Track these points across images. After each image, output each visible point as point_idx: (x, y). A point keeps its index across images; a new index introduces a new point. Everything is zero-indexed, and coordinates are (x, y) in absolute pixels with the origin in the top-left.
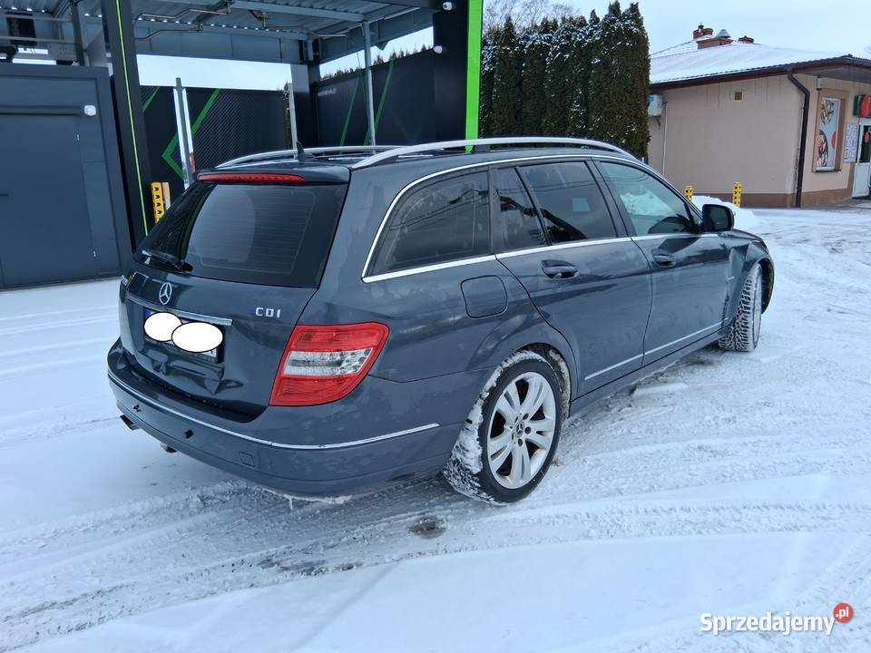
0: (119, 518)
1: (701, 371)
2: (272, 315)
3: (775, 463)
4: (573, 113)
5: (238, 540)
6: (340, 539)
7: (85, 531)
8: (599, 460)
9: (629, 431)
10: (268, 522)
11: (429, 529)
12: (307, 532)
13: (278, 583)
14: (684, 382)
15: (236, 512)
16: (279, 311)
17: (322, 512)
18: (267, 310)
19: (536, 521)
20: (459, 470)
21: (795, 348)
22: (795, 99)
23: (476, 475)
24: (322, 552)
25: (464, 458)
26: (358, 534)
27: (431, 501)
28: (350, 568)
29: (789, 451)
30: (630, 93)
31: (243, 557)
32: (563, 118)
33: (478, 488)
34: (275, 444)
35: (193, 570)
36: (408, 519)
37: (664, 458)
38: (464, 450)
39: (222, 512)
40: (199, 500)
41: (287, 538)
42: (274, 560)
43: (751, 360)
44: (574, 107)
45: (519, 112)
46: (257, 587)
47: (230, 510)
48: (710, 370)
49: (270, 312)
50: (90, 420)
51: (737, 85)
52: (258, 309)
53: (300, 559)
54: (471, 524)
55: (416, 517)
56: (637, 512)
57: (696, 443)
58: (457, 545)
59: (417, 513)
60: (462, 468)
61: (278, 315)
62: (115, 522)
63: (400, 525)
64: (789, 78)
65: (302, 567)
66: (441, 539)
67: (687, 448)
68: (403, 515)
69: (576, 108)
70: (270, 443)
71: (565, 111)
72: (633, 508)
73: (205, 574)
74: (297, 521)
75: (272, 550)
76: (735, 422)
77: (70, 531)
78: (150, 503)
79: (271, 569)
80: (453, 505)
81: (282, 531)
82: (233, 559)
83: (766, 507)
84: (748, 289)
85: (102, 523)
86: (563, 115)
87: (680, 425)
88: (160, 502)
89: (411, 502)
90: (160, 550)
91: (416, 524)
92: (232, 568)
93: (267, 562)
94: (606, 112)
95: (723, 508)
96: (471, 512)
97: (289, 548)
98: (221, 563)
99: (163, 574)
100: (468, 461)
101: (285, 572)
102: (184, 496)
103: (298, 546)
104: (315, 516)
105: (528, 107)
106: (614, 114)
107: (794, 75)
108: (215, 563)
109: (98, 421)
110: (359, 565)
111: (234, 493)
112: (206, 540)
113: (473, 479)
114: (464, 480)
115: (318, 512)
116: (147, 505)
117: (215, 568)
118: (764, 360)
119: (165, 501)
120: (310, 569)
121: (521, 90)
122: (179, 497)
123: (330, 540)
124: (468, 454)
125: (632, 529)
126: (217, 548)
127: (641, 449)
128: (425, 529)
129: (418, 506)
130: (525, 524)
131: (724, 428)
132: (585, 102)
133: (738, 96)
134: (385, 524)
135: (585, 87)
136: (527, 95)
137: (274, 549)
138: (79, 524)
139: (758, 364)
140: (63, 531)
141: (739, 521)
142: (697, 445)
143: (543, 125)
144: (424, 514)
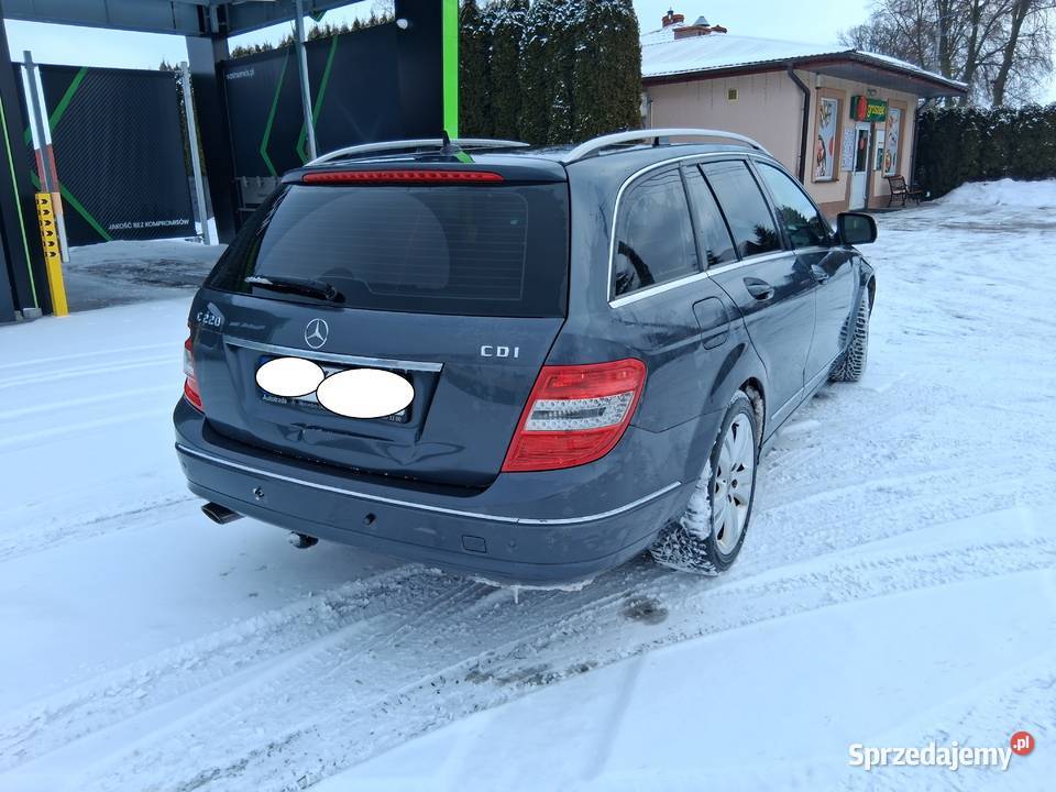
0: (230, 645)
1: (822, 405)
2: (506, 355)
3: (965, 499)
4: (555, 110)
5: (417, 652)
6: (548, 636)
7: (193, 668)
8: (784, 513)
9: (793, 478)
10: (443, 625)
11: (647, 612)
12: (501, 632)
13: (506, 700)
14: (813, 419)
15: (389, 618)
16: (517, 349)
17: (502, 605)
18: (499, 348)
19: (763, 589)
20: (679, 537)
21: (902, 375)
22: (794, 98)
23: (704, 542)
24: (537, 655)
25: (689, 522)
26: (566, 626)
27: (627, 579)
28: (584, 669)
29: (969, 485)
30: (622, 87)
31: (440, 673)
32: (544, 116)
33: (703, 556)
34: (522, 521)
35: (384, 698)
36: (614, 603)
37: (851, 505)
38: (691, 512)
39: (373, 620)
40: (329, 608)
41: (479, 642)
42: (483, 671)
43: (864, 390)
44: (557, 103)
45: (488, 106)
46: (484, 708)
47: (382, 617)
48: (829, 403)
49: (503, 351)
50: (93, 519)
51: (731, 82)
52: (483, 348)
53: (515, 667)
54: (691, 600)
55: (622, 600)
56: (864, 566)
57: (874, 484)
58: (692, 628)
59: (619, 594)
60: (684, 534)
61: (516, 356)
62: (228, 651)
63: (608, 611)
64: (789, 74)
65: (525, 676)
66: (670, 621)
67: (868, 491)
68: (605, 599)
69: (558, 104)
70: (515, 520)
71: (545, 108)
72: (858, 563)
73: (404, 700)
74: (479, 620)
75: (473, 660)
76: (896, 458)
77: (168, 670)
78: (265, 619)
79: (486, 683)
80: (656, 581)
81: (467, 634)
82: (429, 678)
83: (989, 547)
84: (862, 310)
85: (210, 654)
86: (543, 112)
87: (842, 466)
88: (277, 617)
89: (605, 583)
90: (322, 678)
91: (627, 608)
92: (435, 689)
93: (474, 675)
94: (595, 110)
95: (947, 553)
96: (683, 586)
97: (492, 654)
98: (418, 683)
99: (349, 709)
100: (695, 525)
101: (507, 684)
102: (305, 606)
103: (501, 650)
104: (498, 613)
105: (499, 102)
106: (604, 113)
107: (795, 71)
108: (410, 686)
109: (103, 520)
110: (594, 665)
111: (370, 595)
112: (374, 657)
113: (698, 547)
114: (683, 549)
115: (497, 606)
116: (261, 623)
117: (412, 691)
118: (880, 390)
119: (284, 616)
120: (538, 677)
121: (489, 80)
122: (299, 607)
123: (536, 639)
124: (695, 517)
125: (871, 585)
126: (397, 665)
127: (821, 496)
128: (642, 612)
129: (615, 587)
130: (751, 594)
131: (888, 465)
132: (569, 97)
133: (732, 95)
134: (590, 612)
135: (568, 78)
136: (498, 85)
137: (475, 658)
138: (179, 660)
139: (874, 394)
140: (158, 672)
141: (973, 564)
142: (875, 488)
143: (519, 123)
144: (628, 595)
